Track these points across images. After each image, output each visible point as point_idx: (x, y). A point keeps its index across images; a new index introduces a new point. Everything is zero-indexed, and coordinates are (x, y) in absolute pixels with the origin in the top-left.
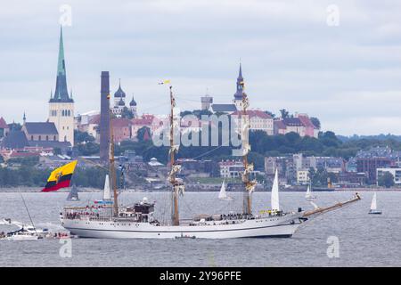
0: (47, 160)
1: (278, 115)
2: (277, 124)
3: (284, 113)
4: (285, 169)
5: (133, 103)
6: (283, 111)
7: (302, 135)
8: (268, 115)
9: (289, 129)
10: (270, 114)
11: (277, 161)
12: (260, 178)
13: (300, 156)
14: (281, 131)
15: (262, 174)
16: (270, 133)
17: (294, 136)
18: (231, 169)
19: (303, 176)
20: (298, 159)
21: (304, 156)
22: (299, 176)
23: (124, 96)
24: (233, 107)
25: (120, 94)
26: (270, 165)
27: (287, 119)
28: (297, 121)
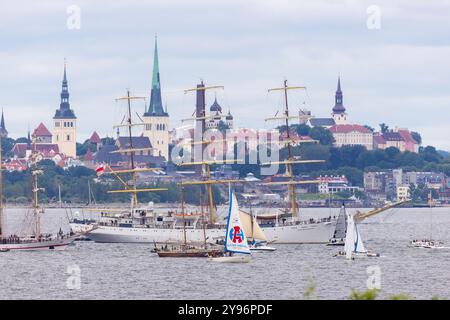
0: (141, 176)
1: (378, 129)
2: (376, 139)
3: (384, 128)
4: (384, 184)
5: (229, 118)
6: (383, 126)
7: (402, 150)
8: (367, 129)
9: (389, 144)
10: (369, 128)
11: (376, 177)
12: (359, 194)
13: (400, 171)
14: (380, 146)
15: (362, 189)
16: (369, 148)
17: (393, 151)
18: (330, 184)
19: (403, 192)
20: (398, 174)
21: (404, 171)
22: (398, 192)
23: (220, 109)
24: (331, 121)
25: (216, 107)
26: (369, 180)
27: (387, 134)
28: (396, 136)
